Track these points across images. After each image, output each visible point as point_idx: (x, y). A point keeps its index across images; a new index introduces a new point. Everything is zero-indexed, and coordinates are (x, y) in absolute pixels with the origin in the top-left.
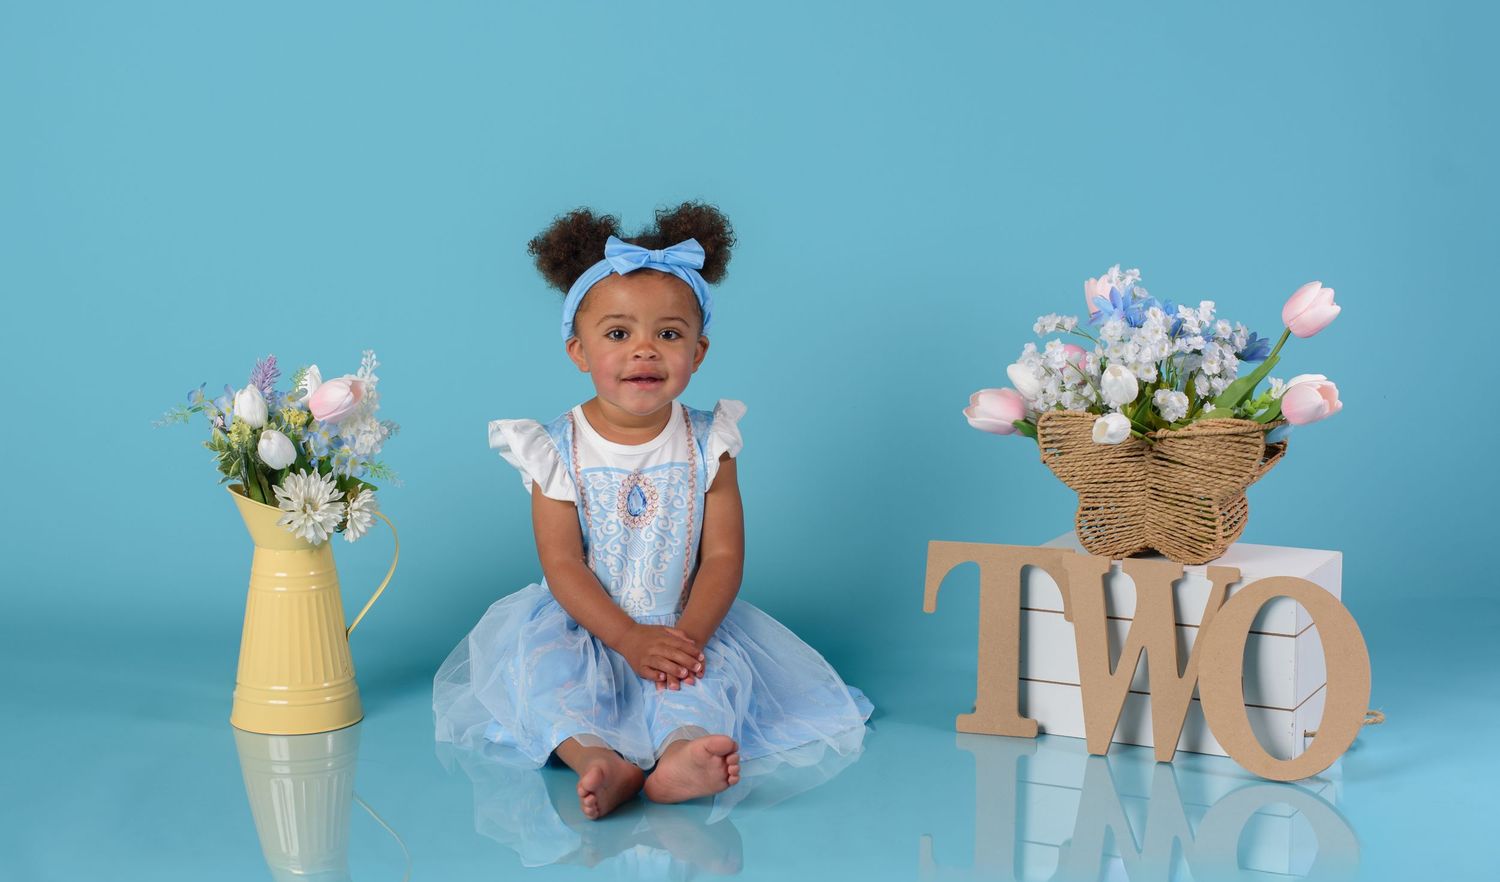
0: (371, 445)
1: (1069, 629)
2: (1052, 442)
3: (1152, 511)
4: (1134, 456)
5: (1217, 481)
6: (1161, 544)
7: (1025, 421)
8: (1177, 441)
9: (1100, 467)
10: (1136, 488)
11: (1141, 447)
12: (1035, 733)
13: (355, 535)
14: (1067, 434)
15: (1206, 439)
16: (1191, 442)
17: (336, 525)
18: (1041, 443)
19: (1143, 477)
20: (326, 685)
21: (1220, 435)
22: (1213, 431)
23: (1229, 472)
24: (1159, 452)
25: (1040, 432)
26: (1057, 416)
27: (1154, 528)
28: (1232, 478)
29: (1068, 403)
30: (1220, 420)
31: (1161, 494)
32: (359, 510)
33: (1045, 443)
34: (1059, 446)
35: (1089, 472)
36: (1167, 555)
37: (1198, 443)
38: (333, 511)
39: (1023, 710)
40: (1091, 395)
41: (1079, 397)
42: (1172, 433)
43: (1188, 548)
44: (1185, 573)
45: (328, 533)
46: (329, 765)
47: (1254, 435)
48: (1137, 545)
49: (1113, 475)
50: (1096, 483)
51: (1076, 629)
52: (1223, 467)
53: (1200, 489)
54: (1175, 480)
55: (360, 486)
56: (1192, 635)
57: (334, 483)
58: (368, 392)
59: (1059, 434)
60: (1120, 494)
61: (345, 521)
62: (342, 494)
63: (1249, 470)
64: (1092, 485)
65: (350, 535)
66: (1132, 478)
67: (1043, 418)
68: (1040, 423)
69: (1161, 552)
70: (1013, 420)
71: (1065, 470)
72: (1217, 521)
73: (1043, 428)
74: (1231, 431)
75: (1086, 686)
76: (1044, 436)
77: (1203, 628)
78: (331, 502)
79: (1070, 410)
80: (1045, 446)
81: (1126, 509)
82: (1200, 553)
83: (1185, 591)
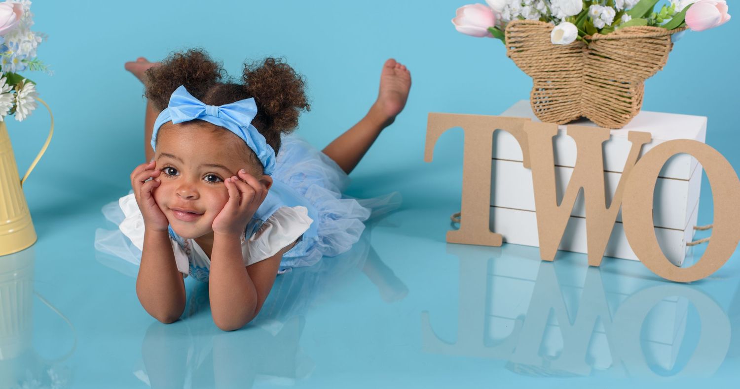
0: (29, 50)
1: (528, 174)
2: (514, 43)
3: (586, 91)
4: (575, 53)
5: (635, 71)
6: (592, 114)
7: (495, 27)
8: (606, 42)
9: (550, 60)
10: (576, 75)
11: (580, 46)
12: (500, 243)
13: (23, 117)
14: (527, 37)
15: (628, 41)
16: (617, 43)
17: (8, 110)
18: (507, 43)
19: (581, 68)
20: (8, 221)
21: (639, 38)
22: (635, 35)
23: (644, 64)
24: (593, 50)
25: (507, 35)
26: (520, 24)
27: (588, 104)
28: (646, 69)
29: (527, 14)
30: (638, 27)
31: (594, 79)
32: (25, 98)
33: (510, 43)
34: (519, 47)
35: (542, 64)
36: (595, 122)
37: (622, 44)
38: (6, 100)
39: (492, 228)
40: (543, 9)
41: (534, 10)
42: (603, 37)
43: (611, 117)
44: (611, 136)
45: (3, 117)
46: (15, 274)
47: (664, 38)
48: (575, 115)
49: (559, 66)
50: (547, 72)
51: (533, 174)
52: (639, 61)
53: (623, 77)
54: (604, 70)
55: (24, 81)
56: (615, 180)
57: (5, 79)
58: (25, 12)
59: (521, 37)
60: (564, 80)
61: (15, 107)
62: (12, 87)
63: (658, 63)
64: (544, 73)
65: (19, 117)
66: (573, 68)
67: (509, 25)
68: (507, 29)
69: (591, 120)
70: (488, 27)
71: (524, 62)
72: (633, 98)
73: (509, 32)
74: (648, 35)
75: (540, 212)
76: (509, 38)
77: (625, 174)
78: (4, 93)
79: (527, 20)
80: (510, 45)
81: (568, 90)
82: (620, 121)
83: (611, 149)
